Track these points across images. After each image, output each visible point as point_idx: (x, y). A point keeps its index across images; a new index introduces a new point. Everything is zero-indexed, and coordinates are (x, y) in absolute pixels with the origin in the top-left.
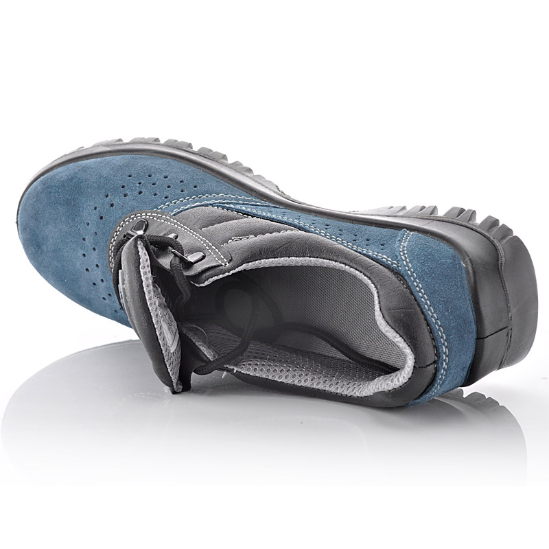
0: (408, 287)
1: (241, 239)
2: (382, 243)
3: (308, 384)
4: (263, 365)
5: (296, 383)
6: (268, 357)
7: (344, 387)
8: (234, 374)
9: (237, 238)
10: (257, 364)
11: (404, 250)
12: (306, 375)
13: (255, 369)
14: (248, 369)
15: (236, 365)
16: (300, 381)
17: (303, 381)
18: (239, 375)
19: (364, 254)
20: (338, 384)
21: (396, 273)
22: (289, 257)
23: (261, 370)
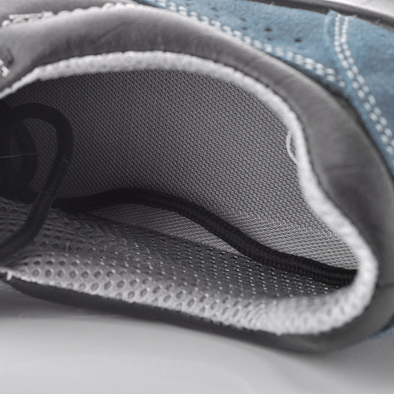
0: (361, 124)
1: (27, 20)
2: (296, 36)
3: (148, 299)
4: (62, 263)
5: (125, 297)
6: (68, 244)
7: (216, 308)
8: (8, 282)
9: (20, 17)
10: (50, 263)
11: (342, 51)
12: (144, 282)
13: (48, 273)
14: (35, 273)
15: (12, 266)
16: (132, 294)
17: (137, 293)
18: (17, 283)
19: (279, 58)
20: (205, 301)
21: (336, 93)
22: (123, 51)
23: (60, 274)
